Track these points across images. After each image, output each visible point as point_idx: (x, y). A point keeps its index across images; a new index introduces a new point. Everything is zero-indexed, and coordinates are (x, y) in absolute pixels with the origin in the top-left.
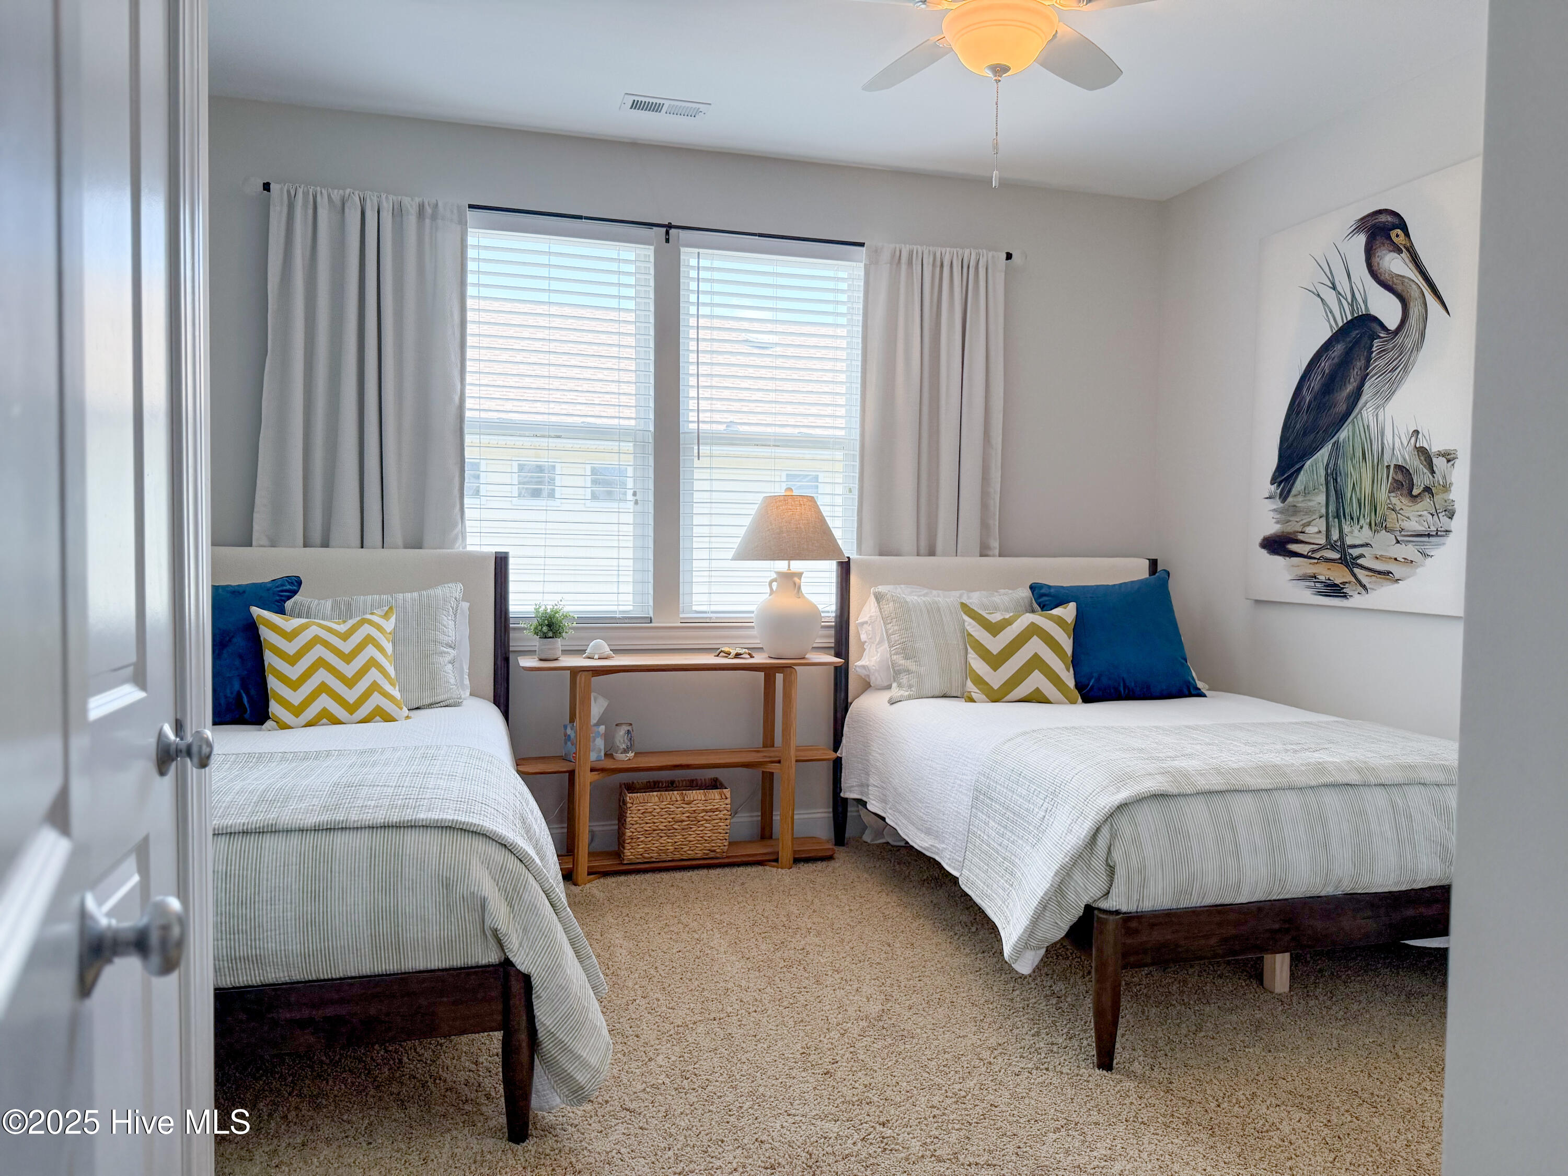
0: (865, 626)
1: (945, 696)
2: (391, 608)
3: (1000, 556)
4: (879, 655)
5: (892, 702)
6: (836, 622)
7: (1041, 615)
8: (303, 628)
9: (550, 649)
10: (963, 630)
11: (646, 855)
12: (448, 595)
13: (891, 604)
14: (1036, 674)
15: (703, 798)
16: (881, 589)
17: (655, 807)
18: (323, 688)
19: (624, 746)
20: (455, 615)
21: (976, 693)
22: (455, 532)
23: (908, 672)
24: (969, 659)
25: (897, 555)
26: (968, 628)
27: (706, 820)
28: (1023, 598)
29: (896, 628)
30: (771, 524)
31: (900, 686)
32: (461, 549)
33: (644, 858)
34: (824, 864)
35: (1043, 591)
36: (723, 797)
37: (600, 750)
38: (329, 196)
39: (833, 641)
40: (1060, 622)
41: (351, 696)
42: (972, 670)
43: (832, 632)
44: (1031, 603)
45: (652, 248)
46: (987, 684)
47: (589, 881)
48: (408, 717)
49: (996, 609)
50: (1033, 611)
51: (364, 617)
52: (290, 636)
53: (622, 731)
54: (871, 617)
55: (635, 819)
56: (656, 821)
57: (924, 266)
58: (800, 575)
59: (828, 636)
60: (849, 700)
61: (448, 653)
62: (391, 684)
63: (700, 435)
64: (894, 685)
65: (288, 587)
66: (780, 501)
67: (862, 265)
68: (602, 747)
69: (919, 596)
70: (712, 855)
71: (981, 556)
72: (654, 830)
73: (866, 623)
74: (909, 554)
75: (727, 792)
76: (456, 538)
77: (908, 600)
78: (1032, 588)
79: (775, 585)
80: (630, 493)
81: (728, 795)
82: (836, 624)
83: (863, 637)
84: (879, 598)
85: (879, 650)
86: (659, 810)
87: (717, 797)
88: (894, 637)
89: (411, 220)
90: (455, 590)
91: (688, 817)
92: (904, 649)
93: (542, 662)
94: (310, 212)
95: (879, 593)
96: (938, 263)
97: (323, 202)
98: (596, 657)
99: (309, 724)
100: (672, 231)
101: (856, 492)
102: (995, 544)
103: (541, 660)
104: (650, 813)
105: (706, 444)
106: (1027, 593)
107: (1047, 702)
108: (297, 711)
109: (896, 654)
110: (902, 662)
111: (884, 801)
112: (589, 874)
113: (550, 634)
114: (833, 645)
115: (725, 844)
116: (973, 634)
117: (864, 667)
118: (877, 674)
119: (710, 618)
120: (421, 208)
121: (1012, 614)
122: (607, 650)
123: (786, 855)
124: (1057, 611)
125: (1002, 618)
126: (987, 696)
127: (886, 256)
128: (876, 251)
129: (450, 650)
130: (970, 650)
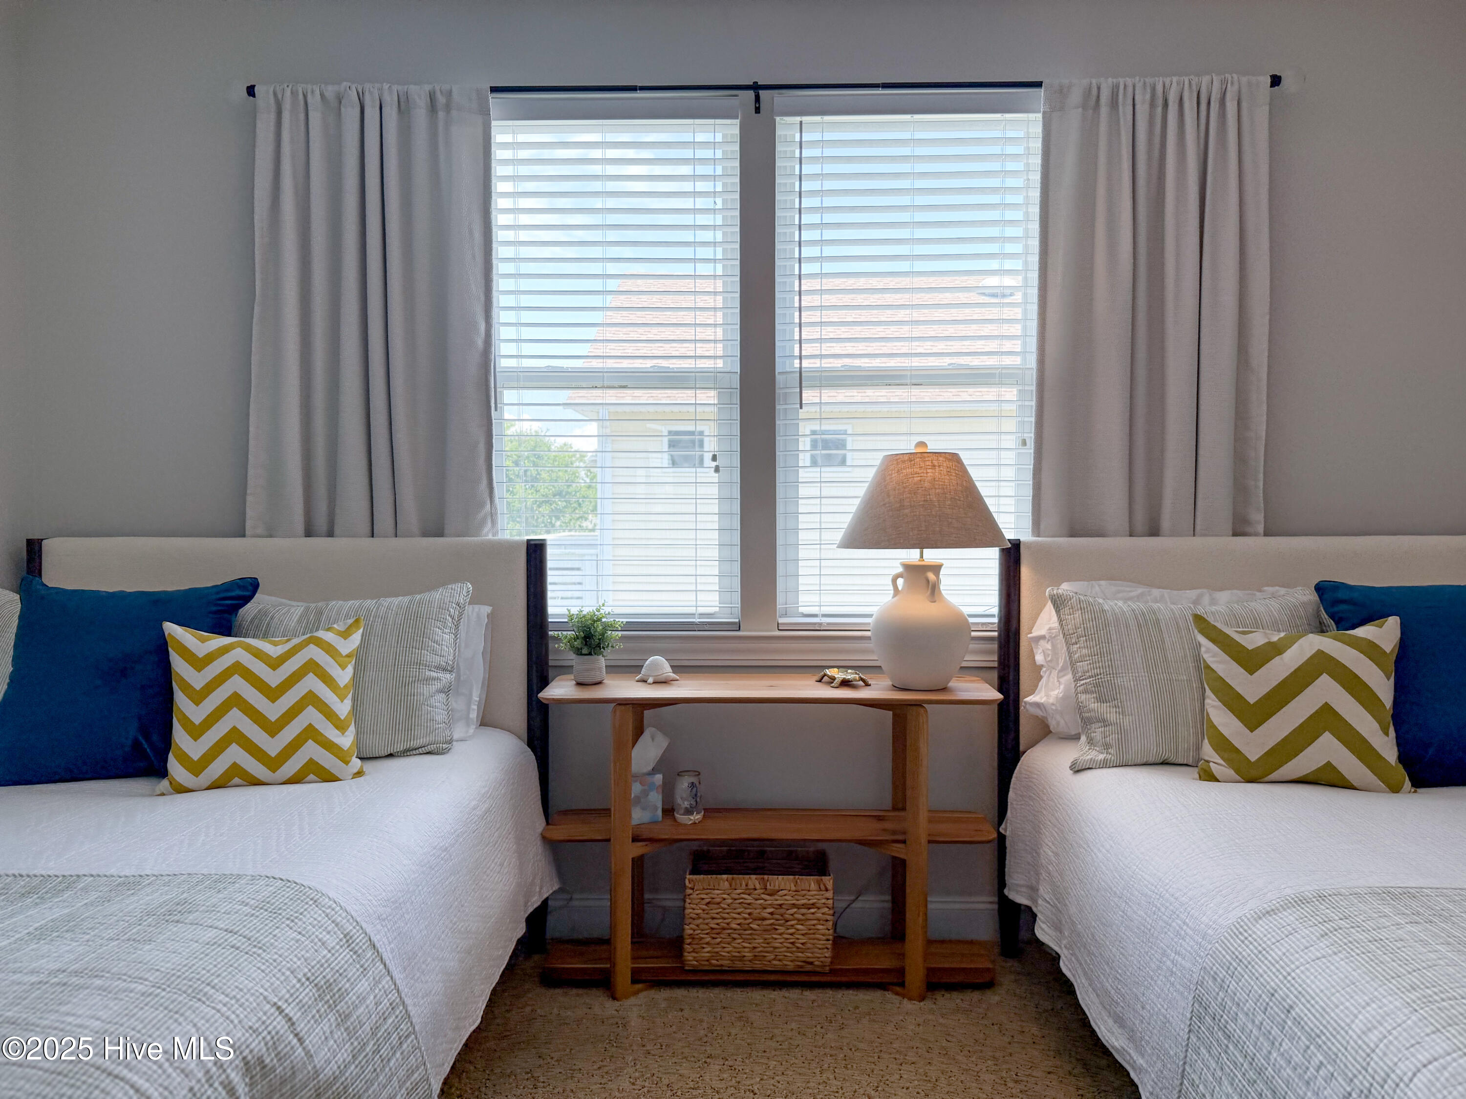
0: (1042, 642)
1: (1165, 763)
2: (357, 621)
3: (1266, 534)
4: (1062, 687)
5: (1078, 769)
6: (999, 631)
7: (1335, 638)
8: (224, 650)
9: (588, 670)
10: (1198, 659)
11: (714, 962)
12: (447, 600)
13: (1078, 614)
14: (1327, 739)
15: (793, 888)
16: (1065, 588)
17: (725, 896)
18: (235, 736)
19: (686, 804)
20: (457, 627)
21: (1218, 766)
22: (482, 514)
23: (1105, 723)
24: (1206, 707)
25: (1100, 534)
26: (1206, 656)
27: (799, 920)
28: (1304, 604)
29: (1085, 651)
30: (889, 496)
31: (1091, 742)
32: (490, 537)
33: (711, 964)
34: (976, 995)
35: (1341, 595)
36: (822, 887)
37: (656, 808)
38: (322, 95)
39: (996, 658)
40: (1370, 649)
41: (273, 746)
42: (1212, 726)
43: (995, 646)
44: (1318, 611)
45: (737, 122)
46: (1237, 751)
47: (636, 993)
48: (359, 774)
49: (1257, 624)
50: (1321, 629)
51: (315, 634)
52: (199, 663)
53: (684, 784)
54: (1050, 629)
55: (696, 911)
56: (726, 916)
57: (1138, 107)
58: (936, 569)
59: (989, 652)
60: (1022, 748)
61: (438, 679)
62: (337, 728)
63: (803, 375)
64: (1083, 738)
65: (238, 592)
66: (904, 462)
67: (1039, 116)
68: (660, 805)
69: (1126, 600)
70: (809, 968)
71: (1235, 534)
72: (724, 929)
73: (1043, 637)
74: (1116, 534)
75: (828, 881)
76: (483, 523)
77: (1106, 607)
78: (1320, 589)
79: (900, 582)
80: (708, 457)
81: (830, 885)
82: (1000, 635)
83: (1039, 658)
84: (1058, 603)
85: (1061, 680)
86: (730, 901)
87: (813, 886)
88: (1082, 666)
89: (420, 115)
90: (463, 590)
91: (772, 914)
92: (1097, 685)
93: (580, 688)
94: (302, 116)
95: (1059, 596)
96: (1160, 102)
97: (314, 100)
98: (651, 680)
99: (216, 786)
100: (762, 93)
101: (1031, 444)
102: (1258, 518)
103: (579, 684)
104: (718, 903)
105: (812, 387)
106: (1309, 596)
107: (1346, 785)
108: (196, 767)
109: (1086, 692)
110: (1094, 706)
111: (1058, 927)
112: (634, 981)
113: (585, 651)
114: (996, 664)
115: (827, 955)
116: (1213, 666)
117: (1037, 705)
118: (1058, 717)
119: (820, 624)
120: (432, 97)
121: (1282, 634)
122: (666, 670)
123: (915, 976)
124: (1361, 632)
125: (1267, 641)
126: (1237, 772)
127: (1075, 97)
128: (1062, 92)
129: (441, 675)
130: (1208, 692)
